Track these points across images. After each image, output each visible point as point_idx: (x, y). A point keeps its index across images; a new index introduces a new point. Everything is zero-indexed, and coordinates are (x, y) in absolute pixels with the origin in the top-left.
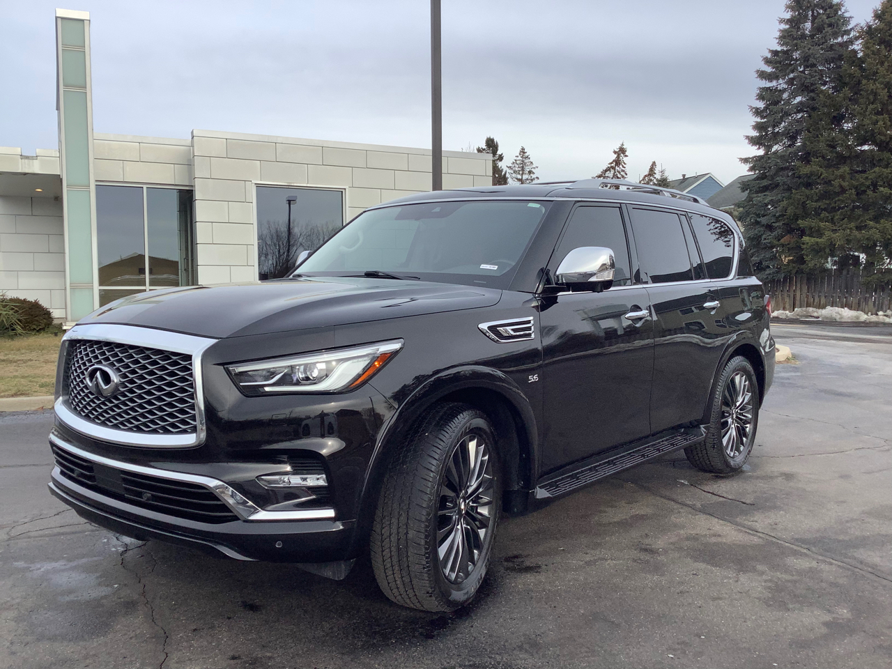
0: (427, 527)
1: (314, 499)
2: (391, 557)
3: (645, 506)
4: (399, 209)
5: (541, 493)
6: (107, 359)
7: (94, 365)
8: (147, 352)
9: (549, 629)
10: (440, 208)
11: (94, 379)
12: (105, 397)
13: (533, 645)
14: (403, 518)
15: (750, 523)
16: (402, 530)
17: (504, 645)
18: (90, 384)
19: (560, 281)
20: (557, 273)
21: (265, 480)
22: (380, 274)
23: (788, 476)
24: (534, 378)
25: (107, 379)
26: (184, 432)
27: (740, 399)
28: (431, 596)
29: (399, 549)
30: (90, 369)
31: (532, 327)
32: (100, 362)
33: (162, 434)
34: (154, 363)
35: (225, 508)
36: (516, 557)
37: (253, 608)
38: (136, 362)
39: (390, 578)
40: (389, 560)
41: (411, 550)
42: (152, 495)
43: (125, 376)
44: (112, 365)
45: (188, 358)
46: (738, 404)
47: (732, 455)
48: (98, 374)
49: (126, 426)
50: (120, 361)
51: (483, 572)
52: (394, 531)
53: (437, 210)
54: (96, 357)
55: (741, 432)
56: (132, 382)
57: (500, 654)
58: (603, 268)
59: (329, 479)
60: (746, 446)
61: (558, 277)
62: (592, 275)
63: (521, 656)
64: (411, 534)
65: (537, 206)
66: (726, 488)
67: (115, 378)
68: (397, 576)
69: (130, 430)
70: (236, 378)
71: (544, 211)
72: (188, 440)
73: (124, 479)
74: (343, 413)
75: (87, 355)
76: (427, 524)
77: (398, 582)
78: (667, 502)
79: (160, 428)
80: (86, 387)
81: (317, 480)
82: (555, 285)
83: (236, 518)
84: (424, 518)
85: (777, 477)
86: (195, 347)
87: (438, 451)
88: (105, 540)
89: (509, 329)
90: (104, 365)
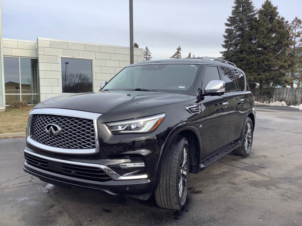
0: (177, 180)
1: (139, 171)
2: (163, 191)
3: (224, 168)
4: (141, 66)
5: (202, 166)
6: (55, 121)
7: (48, 124)
8: (73, 119)
9: (216, 214)
10: (158, 66)
11: (50, 129)
12: (55, 136)
13: (213, 220)
14: (168, 177)
15: (261, 173)
16: (168, 182)
17: (204, 220)
18: (48, 131)
19: (206, 92)
20: (205, 89)
21: (121, 165)
22: (141, 90)
23: (265, 157)
24: (201, 126)
25: (56, 129)
26: (89, 148)
27: (248, 131)
28: (176, 204)
29: (166, 188)
30: (47, 125)
31: (200, 108)
32: (51, 123)
33: (79, 149)
34: (76, 123)
35: (107, 176)
36: (191, 188)
37: (108, 211)
38: (68, 122)
39: (162, 199)
40: (162, 192)
41: (171, 188)
42: (76, 172)
43: (63, 128)
44: (57, 124)
45: (91, 121)
46: (248, 133)
47: (246, 150)
48: (51, 127)
49: (63, 146)
50: (61, 122)
51: (186, 194)
52: (164, 181)
53: (157, 67)
54: (49, 121)
55: (249, 142)
56: (67, 130)
57: (204, 224)
58: (221, 88)
59: (145, 164)
60: (250, 147)
61: (205, 91)
62: (218, 90)
63: (211, 224)
64: (171, 183)
65: (194, 66)
66: (247, 161)
67: (59, 129)
68: (165, 198)
69: (65, 148)
70: (110, 128)
71: (197, 68)
72: (92, 151)
73: (62, 166)
74: (147, 140)
75: (44, 120)
76: (176, 179)
77: (165, 200)
78: (231, 167)
79: (78, 147)
80: (45, 132)
81: (141, 165)
82: (204, 94)
83: (111, 179)
84: (176, 177)
85: (261, 157)
86: (94, 117)
87: (178, 153)
88: (40, 188)
89: (194, 109)
90: (53, 124)
